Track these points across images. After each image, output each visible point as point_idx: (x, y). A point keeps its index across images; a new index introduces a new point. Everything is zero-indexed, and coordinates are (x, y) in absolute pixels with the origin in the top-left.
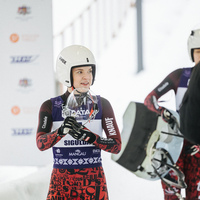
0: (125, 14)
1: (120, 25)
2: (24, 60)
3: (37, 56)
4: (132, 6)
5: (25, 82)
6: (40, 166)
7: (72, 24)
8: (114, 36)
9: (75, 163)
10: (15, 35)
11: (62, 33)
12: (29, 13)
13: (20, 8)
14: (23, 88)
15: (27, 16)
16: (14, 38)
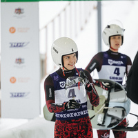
0: (90, 14)
1: (86, 22)
2: (19, 45)
3: (28, 43)
4: (94, 8)
5: (19, 61)
6: (30, 119)
7: (53, 21)
8: (82, 29)
9: (72, 116)
10: (13, 28)
11: (46, 27)
12: (22, 13)
13: (16, 10)
14: (18, 65)
15: (21, 15)
16: (12, 30)
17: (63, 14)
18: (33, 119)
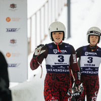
1: (59, 15)
2: (13, 30)
4: (65, 5)
5: (13, 41)
7: (36, 14)
8: (56, 20)
10: (9, 18)
11: (30, 18)
13: (11, 5)
17: (42, 9)
18: (22, 82)
